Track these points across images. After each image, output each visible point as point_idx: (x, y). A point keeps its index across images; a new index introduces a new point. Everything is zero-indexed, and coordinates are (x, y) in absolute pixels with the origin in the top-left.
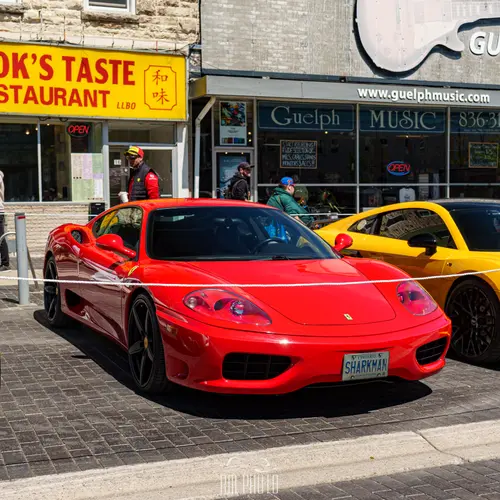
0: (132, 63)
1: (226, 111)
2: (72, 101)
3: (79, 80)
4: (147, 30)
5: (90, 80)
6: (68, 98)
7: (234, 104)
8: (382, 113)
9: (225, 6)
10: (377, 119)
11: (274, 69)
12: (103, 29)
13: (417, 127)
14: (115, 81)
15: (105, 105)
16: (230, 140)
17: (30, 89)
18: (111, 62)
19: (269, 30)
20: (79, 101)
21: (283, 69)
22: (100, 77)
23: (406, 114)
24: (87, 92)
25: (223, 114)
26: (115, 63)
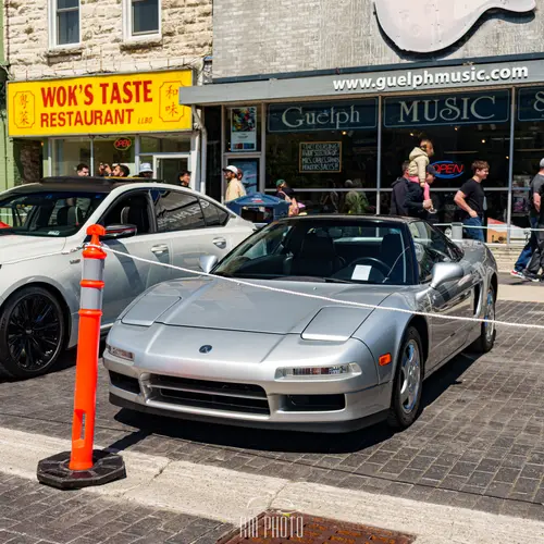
0: (150, 82)
1: (237, 118)
2: (106, 120)
3: (112, 102)
4: (169, 50)
5: (119, 102)
6: (103, 118)
7: (244, 110)
8: (415, 104)
9: (235, 14)
10: (408, 113)
11: (282, 70)
12: (135, 55)
13: (465, 117)
14: (138, 100)
15: (129, 122)
16: (240, 146)
17: (79, 113)
18: (134, 83)
19: (278, 29)
20: (111, 120)
21: (292, 68)
22: (127, 98)
23: (451, 102)
24: (117, 112)
25: (234, 121)
26: (137, 84)
